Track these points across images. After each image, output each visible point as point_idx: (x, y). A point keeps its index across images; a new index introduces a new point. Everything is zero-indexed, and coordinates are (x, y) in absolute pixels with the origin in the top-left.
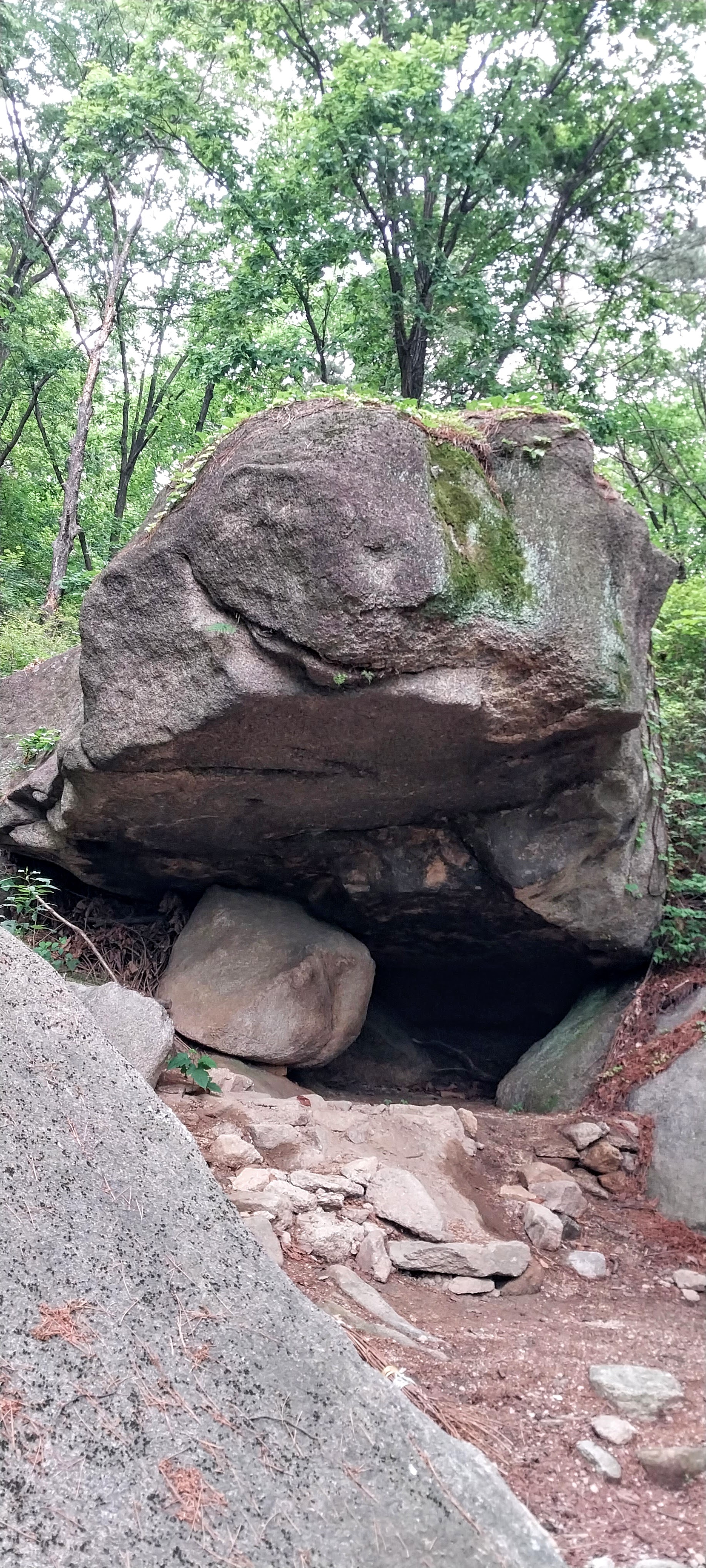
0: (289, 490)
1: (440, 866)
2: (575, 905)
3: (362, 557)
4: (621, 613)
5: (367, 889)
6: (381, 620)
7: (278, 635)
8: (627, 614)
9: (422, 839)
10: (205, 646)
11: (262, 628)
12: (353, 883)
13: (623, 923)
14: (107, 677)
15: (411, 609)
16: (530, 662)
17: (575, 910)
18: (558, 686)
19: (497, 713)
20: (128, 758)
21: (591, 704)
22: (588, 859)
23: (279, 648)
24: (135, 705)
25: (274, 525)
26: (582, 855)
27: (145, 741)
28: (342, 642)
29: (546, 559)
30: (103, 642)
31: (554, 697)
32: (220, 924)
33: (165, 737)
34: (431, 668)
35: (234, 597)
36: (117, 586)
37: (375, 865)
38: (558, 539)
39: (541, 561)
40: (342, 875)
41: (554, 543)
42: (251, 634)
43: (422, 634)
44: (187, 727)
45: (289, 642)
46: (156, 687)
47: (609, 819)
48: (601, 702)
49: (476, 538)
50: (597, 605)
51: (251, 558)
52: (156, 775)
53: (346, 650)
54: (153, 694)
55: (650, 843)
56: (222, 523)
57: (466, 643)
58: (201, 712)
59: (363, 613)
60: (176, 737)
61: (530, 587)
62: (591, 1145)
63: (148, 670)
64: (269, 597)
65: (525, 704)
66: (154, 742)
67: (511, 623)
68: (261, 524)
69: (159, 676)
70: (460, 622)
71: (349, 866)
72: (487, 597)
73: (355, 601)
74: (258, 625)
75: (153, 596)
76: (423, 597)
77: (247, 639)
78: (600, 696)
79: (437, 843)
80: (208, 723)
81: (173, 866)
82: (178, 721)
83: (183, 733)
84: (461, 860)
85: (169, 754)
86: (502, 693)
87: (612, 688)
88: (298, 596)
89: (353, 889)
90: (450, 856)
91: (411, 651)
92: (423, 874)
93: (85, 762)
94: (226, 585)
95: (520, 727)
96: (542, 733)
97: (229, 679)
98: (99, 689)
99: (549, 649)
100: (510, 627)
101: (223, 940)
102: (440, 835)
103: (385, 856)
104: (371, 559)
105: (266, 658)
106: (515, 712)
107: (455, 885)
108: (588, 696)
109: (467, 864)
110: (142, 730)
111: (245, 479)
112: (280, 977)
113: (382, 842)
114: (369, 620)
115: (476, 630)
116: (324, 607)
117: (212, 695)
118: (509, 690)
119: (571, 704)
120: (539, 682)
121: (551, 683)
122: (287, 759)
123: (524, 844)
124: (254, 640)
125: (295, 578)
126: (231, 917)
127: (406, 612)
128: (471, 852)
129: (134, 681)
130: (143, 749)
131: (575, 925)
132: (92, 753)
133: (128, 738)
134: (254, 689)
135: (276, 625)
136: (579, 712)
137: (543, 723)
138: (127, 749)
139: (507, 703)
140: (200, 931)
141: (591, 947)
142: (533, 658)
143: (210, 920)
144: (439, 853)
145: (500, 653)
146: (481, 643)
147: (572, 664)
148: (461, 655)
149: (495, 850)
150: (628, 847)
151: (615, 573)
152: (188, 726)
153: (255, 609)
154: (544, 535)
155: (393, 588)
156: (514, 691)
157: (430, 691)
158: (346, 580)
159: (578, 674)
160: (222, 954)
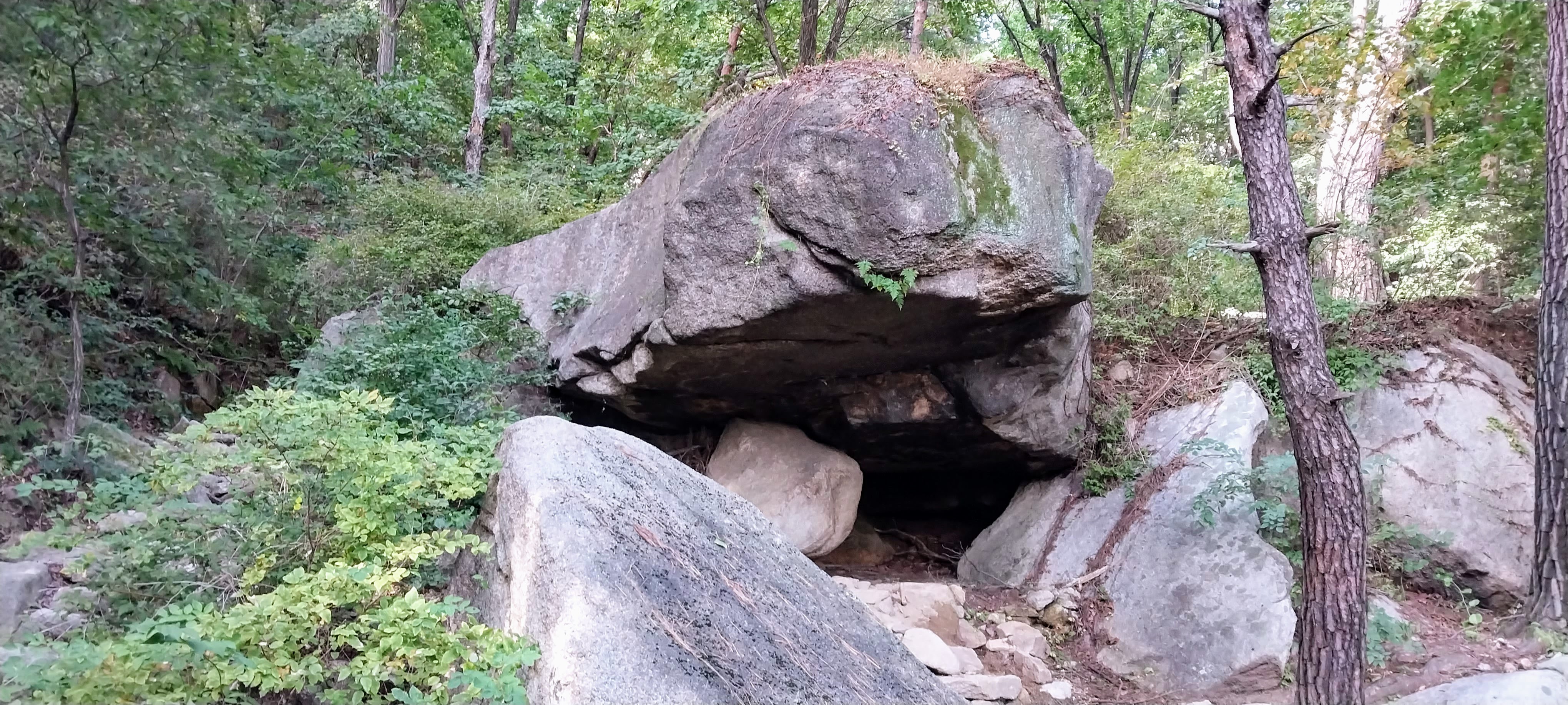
0: (843, 149)
1: (924, 402)
2: (1025, 425)
3: (902, 200)
4: (1075, 218)
5: (866, 421)
6: (914, 244)
7: (834, 252)
8: (1079, 218)
9: (909, 383)
10: (773, 257)
11: (821, 247)
12: (855, 417)
13: (1058, 437)
14: (687, 276)
15: (936, 234)
16: (1014, 262)
17: (1024, 430)
18: (1033, 278)
19: (987, 299)
20: (705, 336)
21: (1056, 289)
22: (1038, 391)
23: (834, 261)
24: (713, 299)
25: (832, 174)
26: (1035, 390)
27: (721, 325)
28: (885, 259)
29: (1025, 185)
30: (685, 249)
31: (1028, 285)
32: (746, 449)
33: (739, 323)
34: (943, 271)
35: (796, 222)
36: (697, 209)
37: (872, 402)
38: (1032, 168)
39: (1021, 188)
40: (846, 411)
41: (1029, 172)
42: (810, 250)
43: (940, 250)
44: (756, 316)
45: (843, 258)
46: (730, 285)
47: (1056, 362)
48: (1063, 288)
49: (975, 174)
50: (1060, 216)
51: (813, 196)
52: (721, 347)
53: (888, 265)
54: (728, 290)
55: (1081, 374)
56: (787, 169)
57: (970, 253)
58: (769, 306)
59: (902, 239)
60: (746, 323)
61: (1014, 207)
62: (1047, 607)
63: (724, 272)
64: (827, 225)
65: (1008, 291)
66: (729, 326)
67: (1001, 235)
68: (821, 172)
69: (733, 277)
70: (966, 239)
71: (851, 405)
72: (984, 220)
73: (896, 231)
74: (816, 244)
75: (730, 219)
76: (944, 226)
77: (807, 254)
78: (1063, 284)
79: (922, 385)
80: (775, 313)
81: (705, 405)
82: (749, 311)
83: (753, 320)
84: (941, 398)
85: (737, 333)
86: (991, 284)
87: (1072, 278)
88: (851, 226)
89: (854, 421)
90: (932, 394)
91: (932, 262)
92: (911, 409)
93: (667, 337)
94: (791, 214)
95: (1001, 306)
96: (1016, 309)
97: (794, 283)
98: (681, 284)
99: (1028, 253)
100: (1000, 238)
101: (751, 460)
102: (925, 378)
103: (881, 396)
104: (908, 201)
105: (821, 267)
106: (1000, 297)
107: (936, 417)
108: (1055, 284)
109: (945, 400)
110: (719, 317)
111: (808, 138)
112: (797, 490)
113: (879, 385)
114: (906, 243)
115: (977, 243)
116: (873, 235)
117: (778, 293)
118: (996, 281)
119: (1041, 290)
120: (1019, 275)
121: (1028, 276)
122: (824, 332)
123: (992, 386)
124: (812, 253)
125: (849, 213)
126: (753, 443)
127: (931, 237)
128: (949, 390)
129: (712, 280)
130: (717, 330)
131: (1023, 440)
132: (674, 332)
133: (707, 322)
134: (813, 290)
135: (832, 245)
136: (1047, 295)
137: (1018, 303)
138: (706, 330)
139: (994, 291)
140: (731, 454)
141: (1032, 455)
142: (1015, 259)
143: (737, 446)
144: (924, 392)
145: (991, 256)
146: (979, 251)
147: (1043, 262)
148: (964, 260)
149: (971, 390)
150: (1065, 381)
151: (1071, 188)
152: (758, 315)
153: (815, 232)
154: (1023, 168)
155: (924, 221)
156: (1000, 282)
157: (943, 289)
158: (890, 217)
159: (1048, 269)
160: (750, 473)
